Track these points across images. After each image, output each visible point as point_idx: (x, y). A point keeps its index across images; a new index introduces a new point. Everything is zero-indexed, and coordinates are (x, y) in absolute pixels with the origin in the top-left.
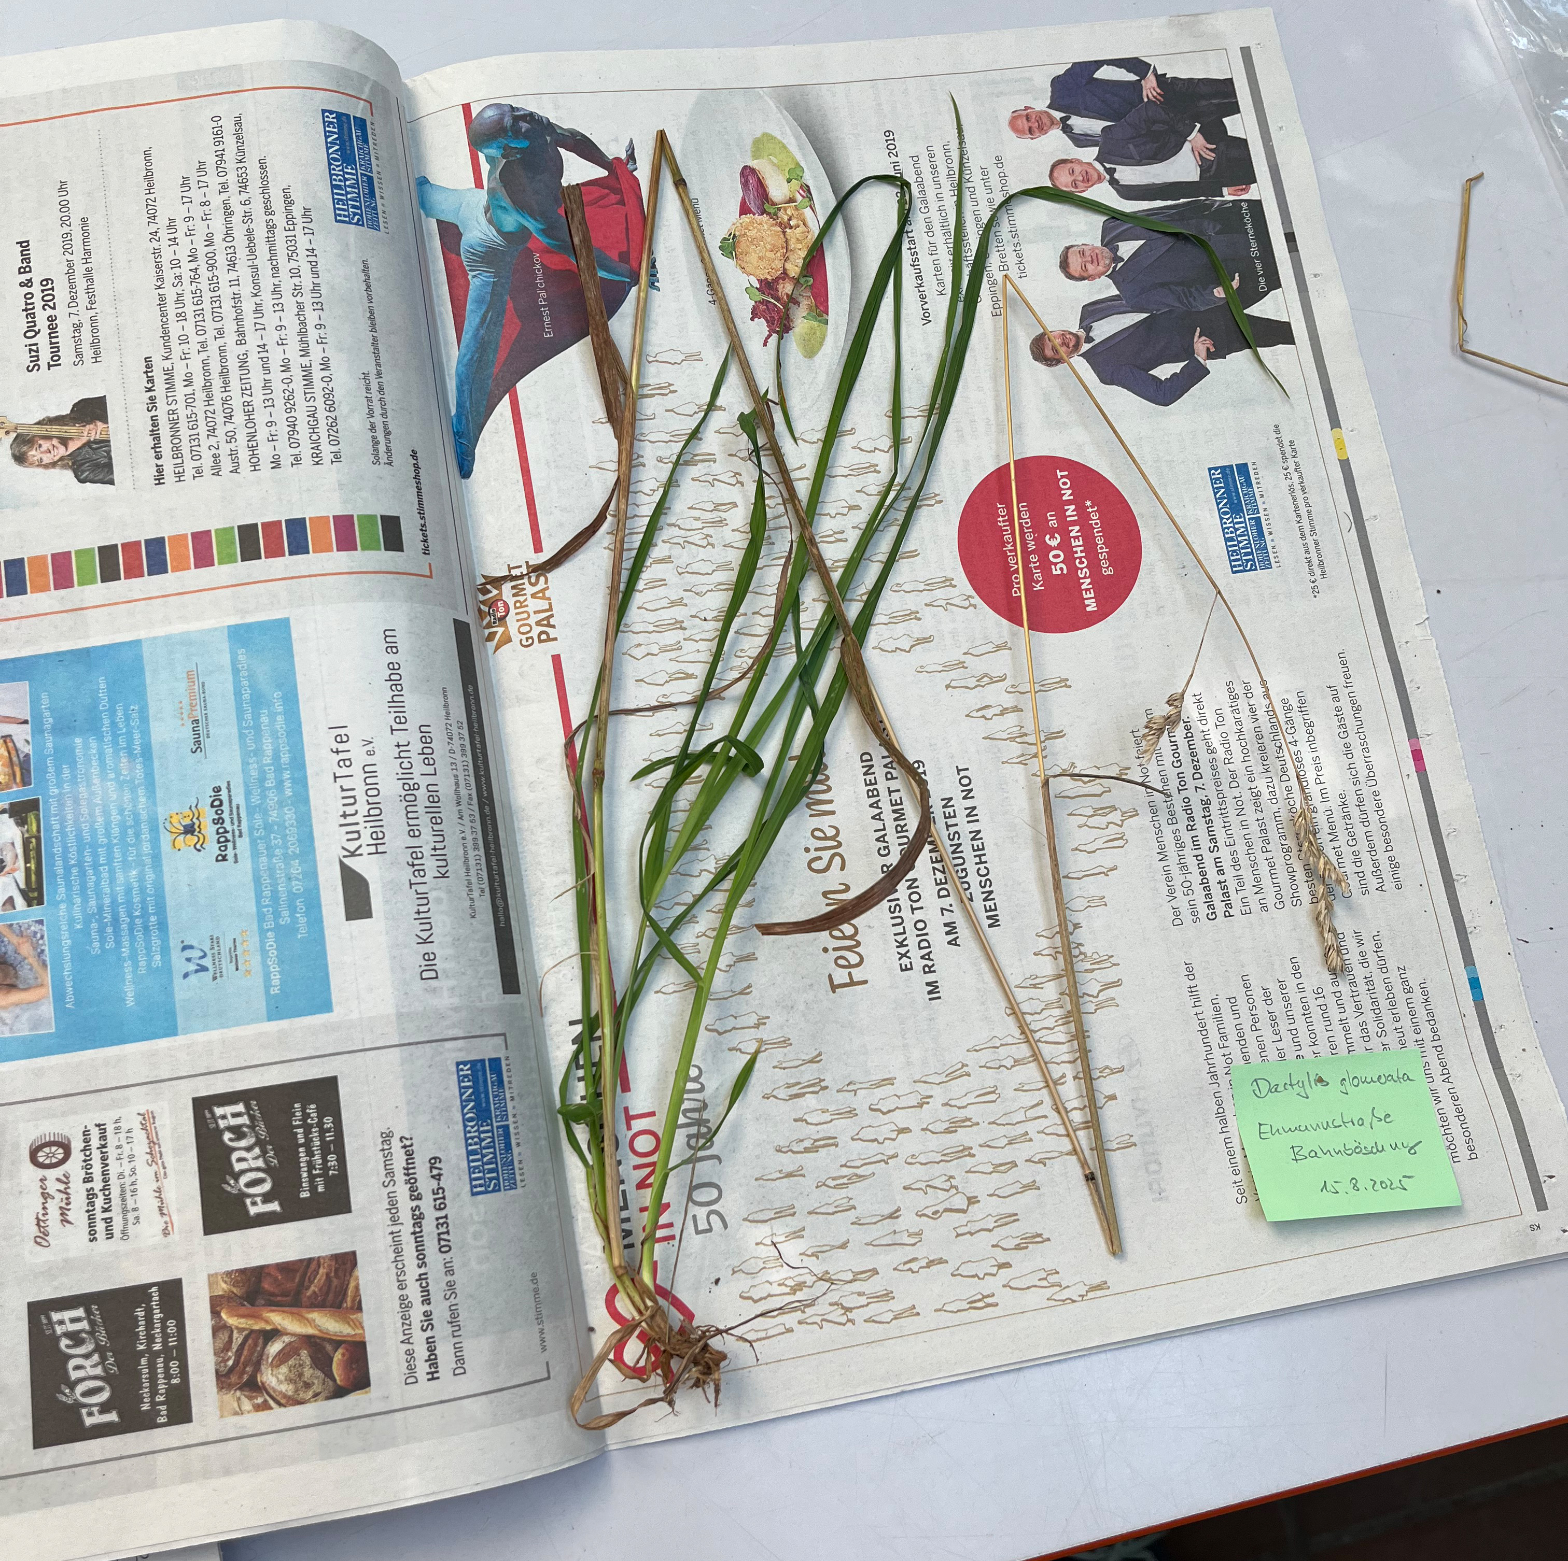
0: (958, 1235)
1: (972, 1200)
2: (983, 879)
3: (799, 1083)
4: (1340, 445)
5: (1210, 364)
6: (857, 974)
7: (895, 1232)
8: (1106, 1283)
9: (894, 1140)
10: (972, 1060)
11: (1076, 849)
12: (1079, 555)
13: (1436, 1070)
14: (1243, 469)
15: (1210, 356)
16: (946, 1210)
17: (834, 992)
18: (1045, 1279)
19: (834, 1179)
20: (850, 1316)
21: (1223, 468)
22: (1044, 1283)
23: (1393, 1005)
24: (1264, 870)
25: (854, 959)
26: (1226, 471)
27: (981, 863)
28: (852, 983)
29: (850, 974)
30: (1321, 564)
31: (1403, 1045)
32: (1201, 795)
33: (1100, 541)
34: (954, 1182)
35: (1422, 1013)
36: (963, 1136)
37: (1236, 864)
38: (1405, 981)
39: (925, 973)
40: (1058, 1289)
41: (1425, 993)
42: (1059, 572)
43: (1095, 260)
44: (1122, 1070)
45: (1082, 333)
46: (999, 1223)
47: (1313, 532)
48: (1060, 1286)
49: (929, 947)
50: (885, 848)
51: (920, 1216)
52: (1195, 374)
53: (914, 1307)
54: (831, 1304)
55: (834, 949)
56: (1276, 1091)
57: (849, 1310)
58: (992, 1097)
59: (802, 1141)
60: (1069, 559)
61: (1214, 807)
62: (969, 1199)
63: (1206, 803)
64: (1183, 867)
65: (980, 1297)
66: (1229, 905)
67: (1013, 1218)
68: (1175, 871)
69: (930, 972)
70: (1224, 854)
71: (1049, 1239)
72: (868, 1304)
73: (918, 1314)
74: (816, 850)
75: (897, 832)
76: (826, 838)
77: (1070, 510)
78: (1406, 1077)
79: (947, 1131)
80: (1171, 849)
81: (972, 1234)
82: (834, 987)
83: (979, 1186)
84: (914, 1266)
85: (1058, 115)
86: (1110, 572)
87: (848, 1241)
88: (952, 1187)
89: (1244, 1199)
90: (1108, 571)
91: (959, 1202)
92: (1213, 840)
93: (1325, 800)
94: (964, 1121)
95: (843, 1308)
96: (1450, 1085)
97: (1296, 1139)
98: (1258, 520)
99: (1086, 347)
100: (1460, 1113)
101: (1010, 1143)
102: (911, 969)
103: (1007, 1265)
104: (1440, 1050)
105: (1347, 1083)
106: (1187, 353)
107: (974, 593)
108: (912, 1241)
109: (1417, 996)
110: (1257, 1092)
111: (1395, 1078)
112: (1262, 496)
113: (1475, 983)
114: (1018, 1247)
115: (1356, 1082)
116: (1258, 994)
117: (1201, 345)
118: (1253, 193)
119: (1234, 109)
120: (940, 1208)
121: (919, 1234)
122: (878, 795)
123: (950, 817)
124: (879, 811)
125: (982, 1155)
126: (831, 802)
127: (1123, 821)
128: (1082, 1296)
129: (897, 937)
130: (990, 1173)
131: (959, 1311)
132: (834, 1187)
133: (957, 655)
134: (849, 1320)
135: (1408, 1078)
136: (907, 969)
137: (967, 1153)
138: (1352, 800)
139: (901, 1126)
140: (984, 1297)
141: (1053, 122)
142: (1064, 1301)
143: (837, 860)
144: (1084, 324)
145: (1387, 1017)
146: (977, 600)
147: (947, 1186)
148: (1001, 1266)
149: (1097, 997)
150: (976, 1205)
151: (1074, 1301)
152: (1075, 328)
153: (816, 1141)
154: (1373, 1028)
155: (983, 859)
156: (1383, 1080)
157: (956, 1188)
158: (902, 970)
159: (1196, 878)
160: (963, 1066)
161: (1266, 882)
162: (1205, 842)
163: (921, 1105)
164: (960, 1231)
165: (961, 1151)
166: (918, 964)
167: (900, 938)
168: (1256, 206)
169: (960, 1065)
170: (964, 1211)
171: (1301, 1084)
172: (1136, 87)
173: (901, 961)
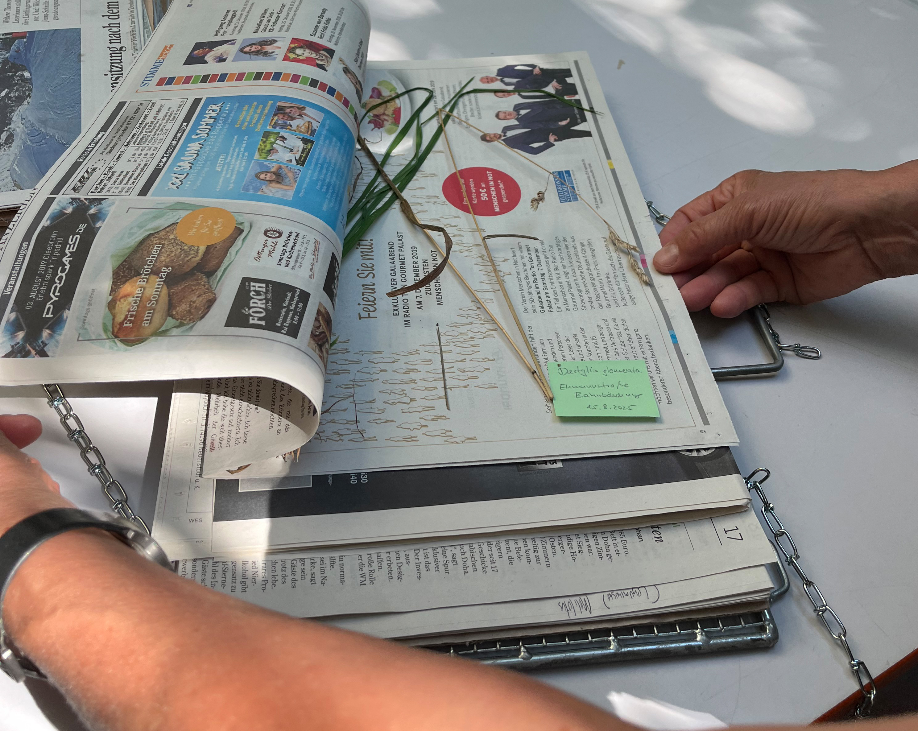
0: (403, 412)
1: (412, 400)
2: (437, 288)
3: (336, 349)
4: (611, 164)
5: (555, 143)
6: (372, 314)
7: (371, 408)
8: (475, 437)
9: (378, 374)
10: (421, 350)
11: (482, 282)
12: (494, 195)
13: (653, 367)
14: (568, 172)
15: (555, 140)
16: (398, 402)
17: (360, 319)
18: (445, 433)
19: (345, 385)
20: (341, 438)
21: (559, 172)
22: (444, 435)
23: (631, 343)
24: (569, 297)
25: (372, 309)
26: (560, 173)
27: (437, 282)
28: (369, 317)
29: (369, 314)
30: (601, 199)
31: (636, 358)
32: (541, 271)
33: (503, 192)
34: (405, 392)
35: (646, 347)
36: (413, 376)
37: (555, 294)
38: (637, 334)
39: (404, 317)
40: (451, 437)
41: (647, 338)
42: (484, 199)
43: (510, 114)
44: (494, 360)
45: (503, 134)
46: (425, 409)
47: (597, 189)
48: (452, 437)
49: (408, 308)
50: (394, 273)
51: (385, 403)
52: (549, 145)
53: (375, 437)
54: (333, 432)
55: (363, 305)
56: (570, 373)
57: (342, 435)
58: (430, 363)
59: (333, 370)
60: (489, 195)
61: (547, 276)
62: (411, 399)
63: (543, 275)
64: (530, 294)
65: (410, 437)
66: (551, 308)
67: (432, 408)
68: (526, 295)
69: (407, 317)
70: (550, 292)
71: (449, 419)
72: (352, 434)
73: (377, 440)
74: (362, 270)
75: (401, 268)
76: (368, 267)
77: (491, 183)
78: (637, 371)
79: (405, 373)
80: (525, 287)
81: (410, 413)
82: (360, 318)
83: (417, 394)
84: (378, 422)
85: (499, 78)
86: (507, 201)
87: (347, 409)
88: (403, 394)
89: (550, 412)
90: (505, 200)
91: (407, 400)
92: (545, 286)
93: (599, 275)
94: (414, 370)
95: (338, 434)
96: (660, 375)
97: (578, 390)
98: (573, 187)
99: (503, 138)
100: (664, 386)
101: (435, 380)
102: (399, 315)
103: (426, 426)
104: (655, 362)
105: (607, 372)
106: (546, 139)
107: (447, 201)
108: (380, 412)
109: (644, 340)
110: (561, 373)
111: (632, 371)
112: (575, 179)
113: (673, 337)
114: (433, 420)
115: (611, 371)
116: (563, 338)
117: (552, 138)
118: (577, 97)
119: (570, 76)
120: (396, 401)
121: (384, 410)
122: (394, 256)
123: (425, 266)
124: (393, 261)
125: (420, 383)
126: (373, 256)
127: (504, 276)
128: (463, 441)
129: (394, 304)
130: (424, 390)
131: (398, 441)
132: (345, 388)
133: (438, 217)
134: (340, 439)
135: (639, 371)
136: (396, 315)
137: (413, 382)
138: (612, 276)
139: (382, 369)
140: (412, 437)
141: (497, 80)
142: (453, 442)
143: (371, 275)
144: (504, 131)
145: (628, 347)
146: (448, 203)
147: (402, 393)
148: (422, 426)
149: (485, 333)
150: (414, 402)
151: (458, 443)
152: (500, 132)
153: (339, 370)
154: (620, 351)
155: (438, 281)
156: (626, 371)
157: (406, 394)
158: (394, 315)
159: (536, 298)
160: (417, 350)
161: (570, 301)
162: (541, 287)
163: (394, 362)
164: (404, 411)
165: (411, 381)
166: (402, 314)
167: (395, 304)
168: (578, 101)
169: (415, 350)
170: (408, 404)
171: (583, 371)
172: (532, 71)
173: (394, 312)
